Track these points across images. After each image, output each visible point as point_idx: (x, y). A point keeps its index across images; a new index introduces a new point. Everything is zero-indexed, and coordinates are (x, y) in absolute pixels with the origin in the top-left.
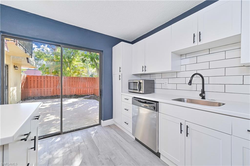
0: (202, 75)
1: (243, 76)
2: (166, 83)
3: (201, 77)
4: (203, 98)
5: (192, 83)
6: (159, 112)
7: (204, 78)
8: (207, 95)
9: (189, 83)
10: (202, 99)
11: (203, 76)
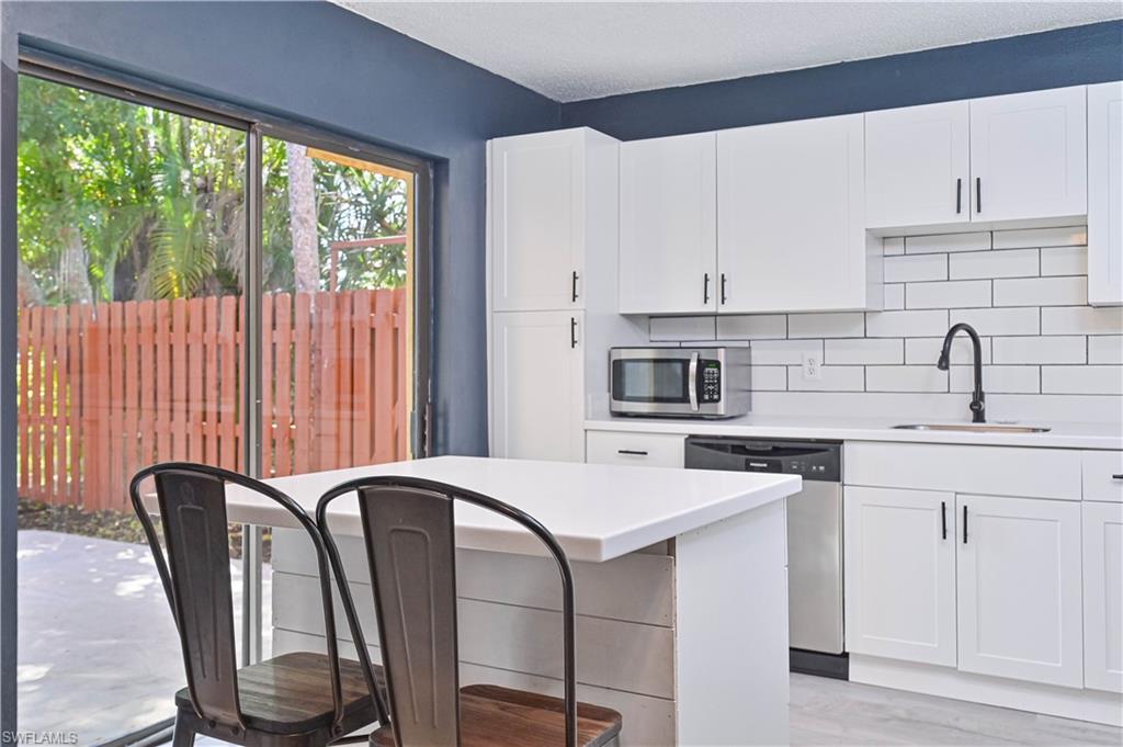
0: (975, 329)
1: (1087, 336)
2: (811, 361)
3: (970, 340)
4: (979, 416)
5: (952, 361)
6: (843, 485)
7: (981, 340)
8: (988, 405)
9: (940, 362)
10: (974, 421)
11: (979, 334)
